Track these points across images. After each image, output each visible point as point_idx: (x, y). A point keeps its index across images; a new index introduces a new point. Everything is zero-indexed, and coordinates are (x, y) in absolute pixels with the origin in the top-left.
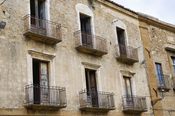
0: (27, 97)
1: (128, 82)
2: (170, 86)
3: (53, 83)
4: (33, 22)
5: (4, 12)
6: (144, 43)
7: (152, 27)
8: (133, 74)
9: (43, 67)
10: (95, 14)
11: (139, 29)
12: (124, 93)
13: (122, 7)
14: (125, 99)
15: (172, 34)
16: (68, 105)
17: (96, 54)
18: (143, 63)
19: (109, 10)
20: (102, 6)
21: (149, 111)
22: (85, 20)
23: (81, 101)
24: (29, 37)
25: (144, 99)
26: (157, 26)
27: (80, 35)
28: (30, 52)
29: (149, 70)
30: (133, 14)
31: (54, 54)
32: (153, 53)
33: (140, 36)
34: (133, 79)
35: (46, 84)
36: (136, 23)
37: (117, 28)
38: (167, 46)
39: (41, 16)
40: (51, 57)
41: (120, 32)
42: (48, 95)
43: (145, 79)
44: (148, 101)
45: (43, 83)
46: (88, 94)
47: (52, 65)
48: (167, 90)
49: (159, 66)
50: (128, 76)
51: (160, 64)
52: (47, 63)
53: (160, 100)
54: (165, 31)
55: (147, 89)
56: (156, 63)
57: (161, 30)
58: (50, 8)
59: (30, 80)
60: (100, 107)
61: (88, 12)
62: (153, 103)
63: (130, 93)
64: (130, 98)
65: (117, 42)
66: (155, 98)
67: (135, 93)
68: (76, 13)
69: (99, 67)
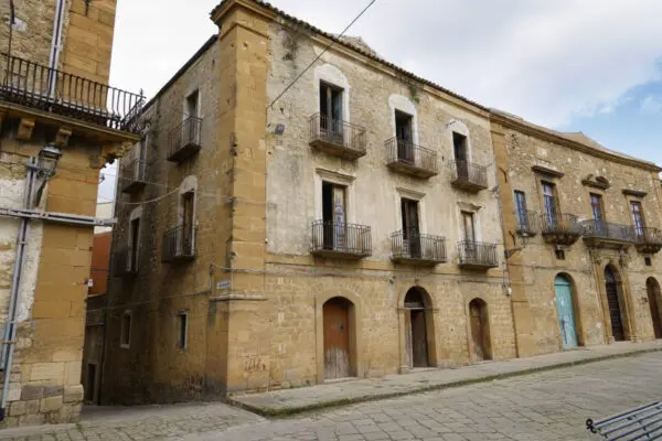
0: (314, 240)
1: (469, 220)
2: (537, 228)
3: (353, 219)
4: (324, 124)
5: (282, 110)
6: (497, 158)
7: (511, 132)
8: (478, 208)
9: (338, 195)
10: (419, 112)
11: (489, 135)
12: (461, 237)
13: (464, 100)
14: (463, 248)
15: (544, 143)
16: (374, 253)
17: (420, 175)
18: (495, 190)
19: (442, 105)
20: (431, 99)
21: (501, 267)
22: (403, 121)
23: (394, 248)
24: (317, 148)
25: (493, 247)
26: (522, 132)
27: (395, 144)
28: (319, 172)
29: (503, 201)
30: (481, 111)
31: (354, 175)
32: (511, 174)
33: (491, 147)
34: (477, 216)
35: (342, 220)
36: (486, 125)
37: (455, 134)
38: (534, 163)
39: (336, 115)
40: (350, 179)
41: (459, 140)
42: (344, 236)
43: (497, 216)
44: (500, 250)
45: (337, 220)
46: (405, 238)
47: (351, 190)
48: (532, 235)
49: (520, 196)
50: (468, 210)
51: (522, 193)
52: (343, 188)
53: (520, 249)
54: (532, 139)
55: (499, 230)
56: (516, 192)
57: (526, 137)
58: (350, 103)
59: (319, 215)
60: (424, 258)
61: (408, 107)
62: (507, 254)
63: (471, 238)
64: (469, 245)
65: (453, 156)
66: (511, 247)
67: (479, 239)
68: (389, 108)
69: (422, 195)
